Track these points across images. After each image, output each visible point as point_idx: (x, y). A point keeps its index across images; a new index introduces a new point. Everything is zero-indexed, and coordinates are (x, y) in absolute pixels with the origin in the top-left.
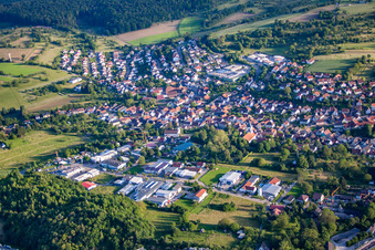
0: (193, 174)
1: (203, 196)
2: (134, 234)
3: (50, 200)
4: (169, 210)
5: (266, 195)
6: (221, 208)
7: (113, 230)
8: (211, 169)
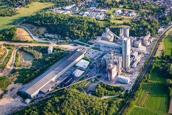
0: (105, 11)
1: (112, 17)
2: (99, 26)
3: (62, 19)
4: (104, 20)
5: (132, 16)
6: (120, 20)
7: (91, 25)
8: (110, 9)
